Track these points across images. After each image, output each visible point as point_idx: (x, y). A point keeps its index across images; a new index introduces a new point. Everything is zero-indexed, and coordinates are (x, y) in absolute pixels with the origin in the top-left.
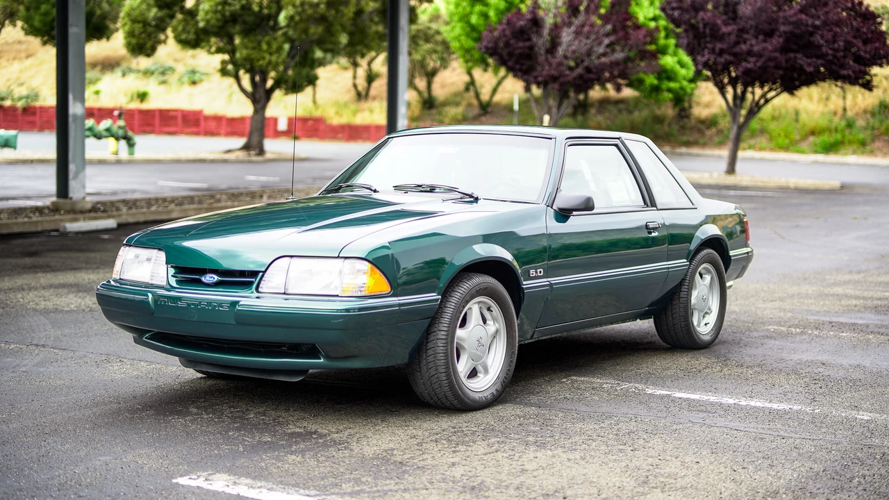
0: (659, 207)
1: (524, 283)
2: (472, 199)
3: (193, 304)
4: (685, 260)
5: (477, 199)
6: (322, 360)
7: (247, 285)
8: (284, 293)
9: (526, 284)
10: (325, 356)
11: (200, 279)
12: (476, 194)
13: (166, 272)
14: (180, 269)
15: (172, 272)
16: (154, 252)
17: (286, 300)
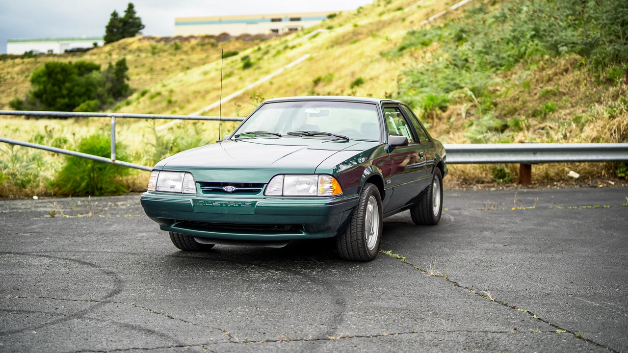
0: (421, 144)
1: (385, 188)
2: (345, 140)
3: (224, 204)
5: (348, 140)
6: (304, 234)
7: (258, 191)
8: (282, 196)
10: (306, 231)
11: (222, 189)
12: (347, 137)
13: (195, 186)
14: (204, 184)
15: (199, 185)
16: (183, 174)
17: (283, 199)
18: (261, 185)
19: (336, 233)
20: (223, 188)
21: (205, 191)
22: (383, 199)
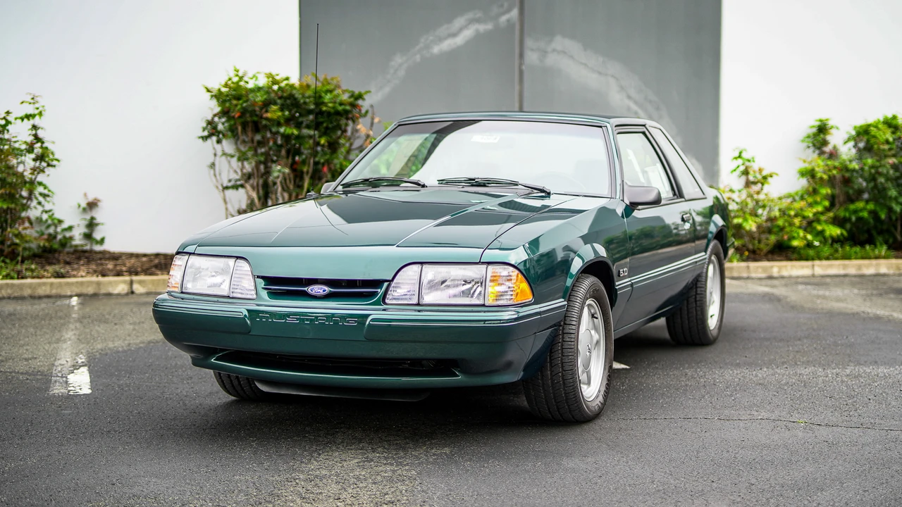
0: (687, 197)
1: (617, 283)
2: (543, 194)
3: (307, 320)
4: (704, 253)
5: (549, 195)
6: (461, 377)
7: (371, 296)
8: (418, 304)
9: (619, 284)
10: (464, 372)
11: (305, 291)
12: (548, 188)
13: (253, 284)
14: (270, 281)
15: (261, 283)
16: (231, 261)
17: (419, 311)
18: (377, 283)
19: (522, 373)
20: (306, 289)
21: (274, 294)
22: (612, 304)
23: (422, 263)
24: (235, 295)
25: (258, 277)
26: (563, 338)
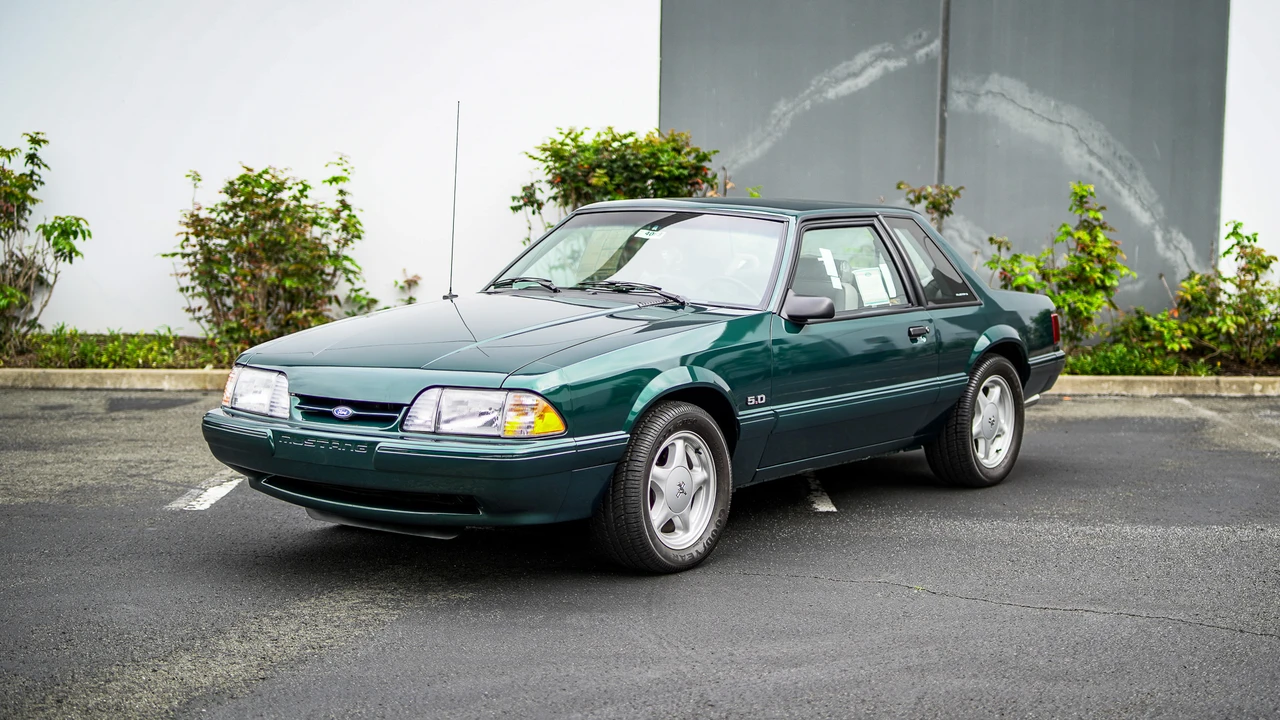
0: (929, 306)
1: (740, 413)
2: (676, 305)
3: (322, 445)
4: (964, 374)
5: (682, 305)
6: (481, 515)
7: (389, 421)
8: (434, 433)
10: (485, 509)
12: (685, 297)
13: (289, 402)
14: (305, 399)
15: (297, 402)
17: (437, 441)
18: (397, 407)
20: (333, 410)
21: (307, 415)
23: (443, 387)
24: (273, 414)
25: (296, 395)
26: (627, 475)
